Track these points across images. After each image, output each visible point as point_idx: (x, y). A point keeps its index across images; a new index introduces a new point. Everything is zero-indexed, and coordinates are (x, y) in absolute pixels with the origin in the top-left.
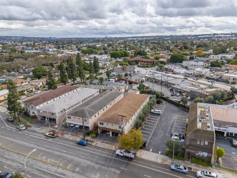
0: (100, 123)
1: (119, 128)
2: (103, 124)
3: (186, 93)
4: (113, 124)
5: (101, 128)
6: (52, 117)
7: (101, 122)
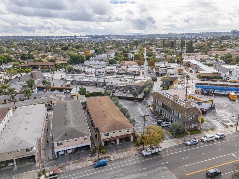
0: (105, 135)
1: (127, 132)
2: (108, 135)
3: (123, 88)
4: (120, 130)
5: (106, 140)
6: (28, 154)
7: (107, 133)
